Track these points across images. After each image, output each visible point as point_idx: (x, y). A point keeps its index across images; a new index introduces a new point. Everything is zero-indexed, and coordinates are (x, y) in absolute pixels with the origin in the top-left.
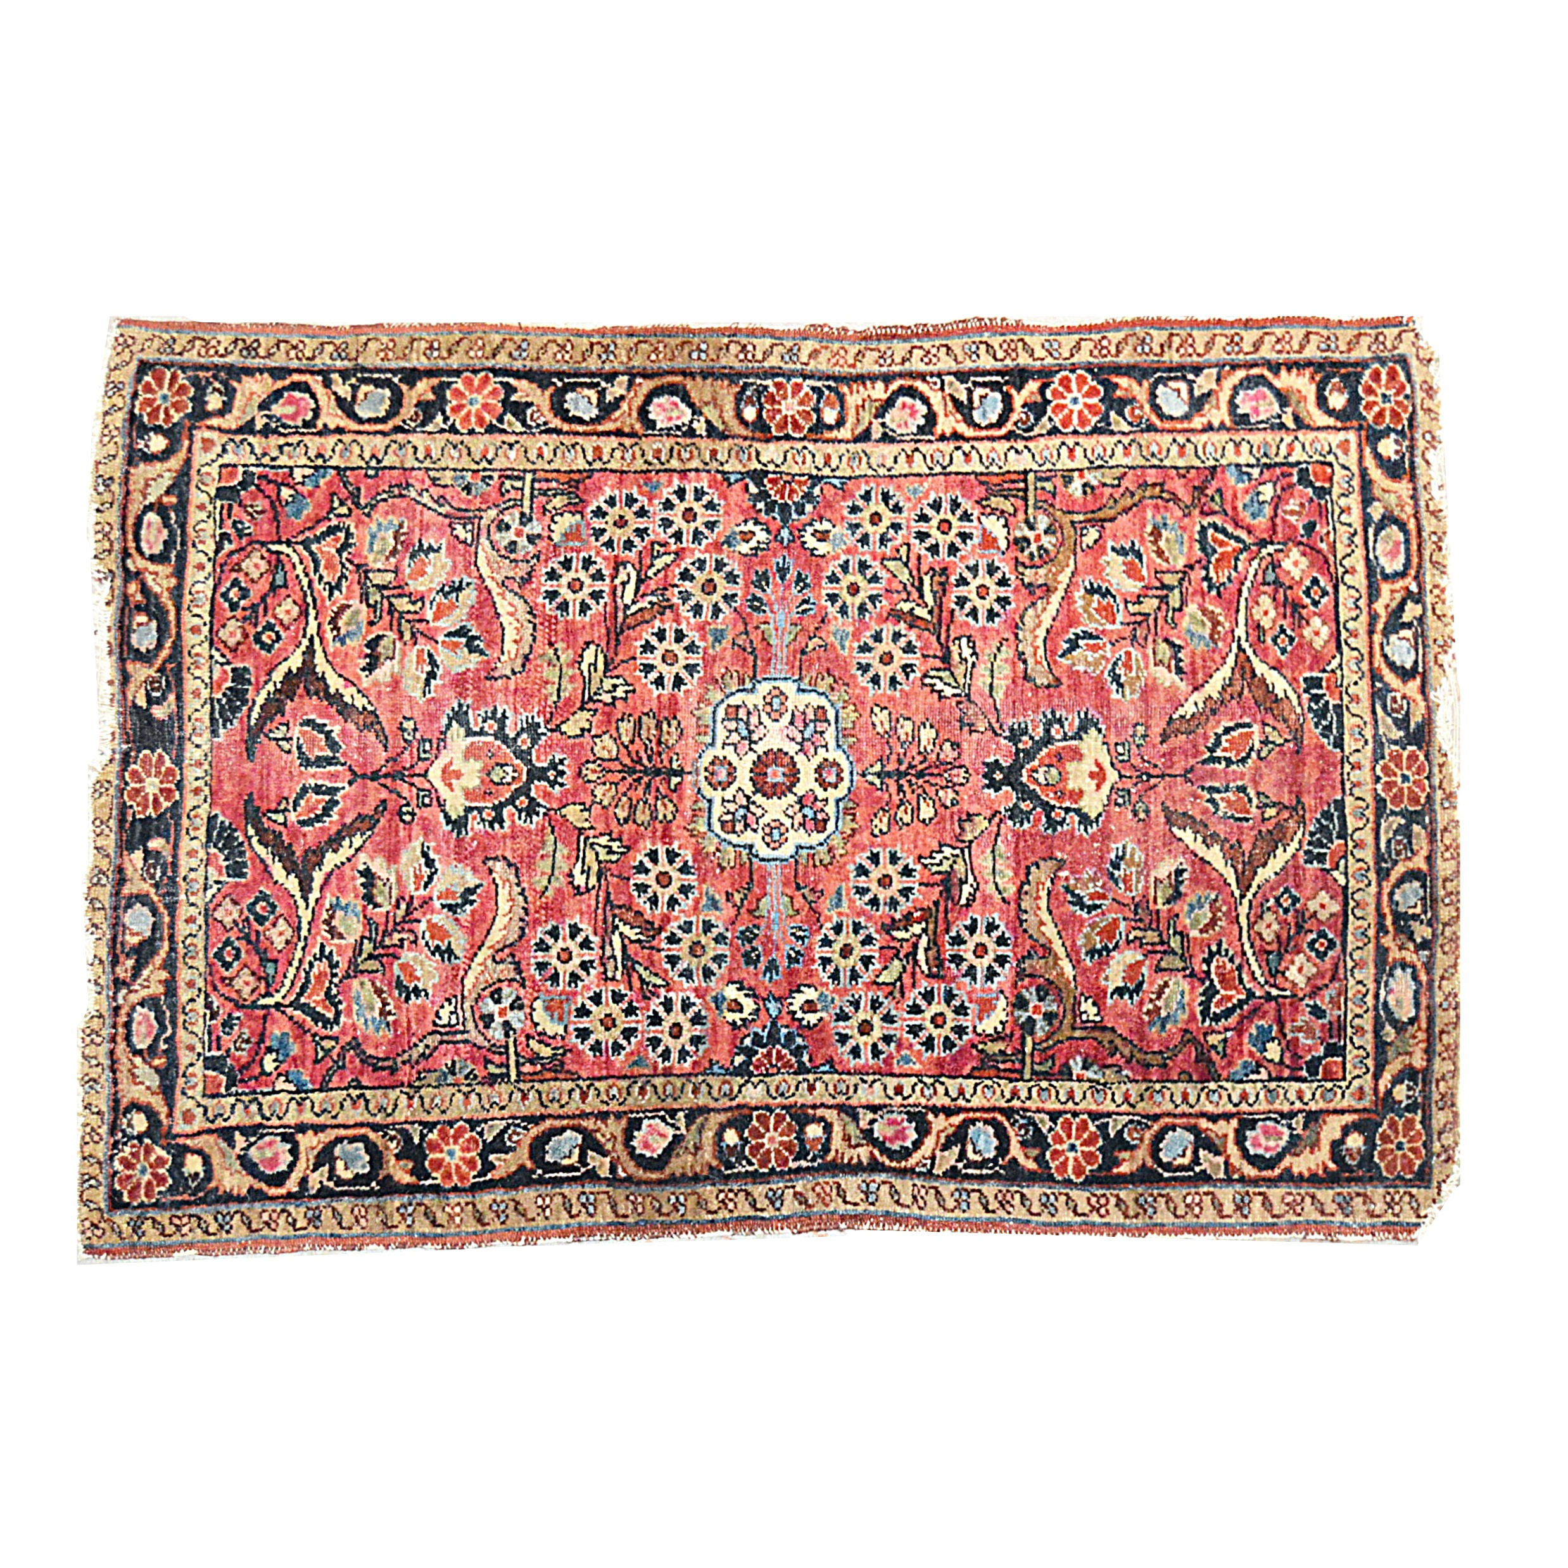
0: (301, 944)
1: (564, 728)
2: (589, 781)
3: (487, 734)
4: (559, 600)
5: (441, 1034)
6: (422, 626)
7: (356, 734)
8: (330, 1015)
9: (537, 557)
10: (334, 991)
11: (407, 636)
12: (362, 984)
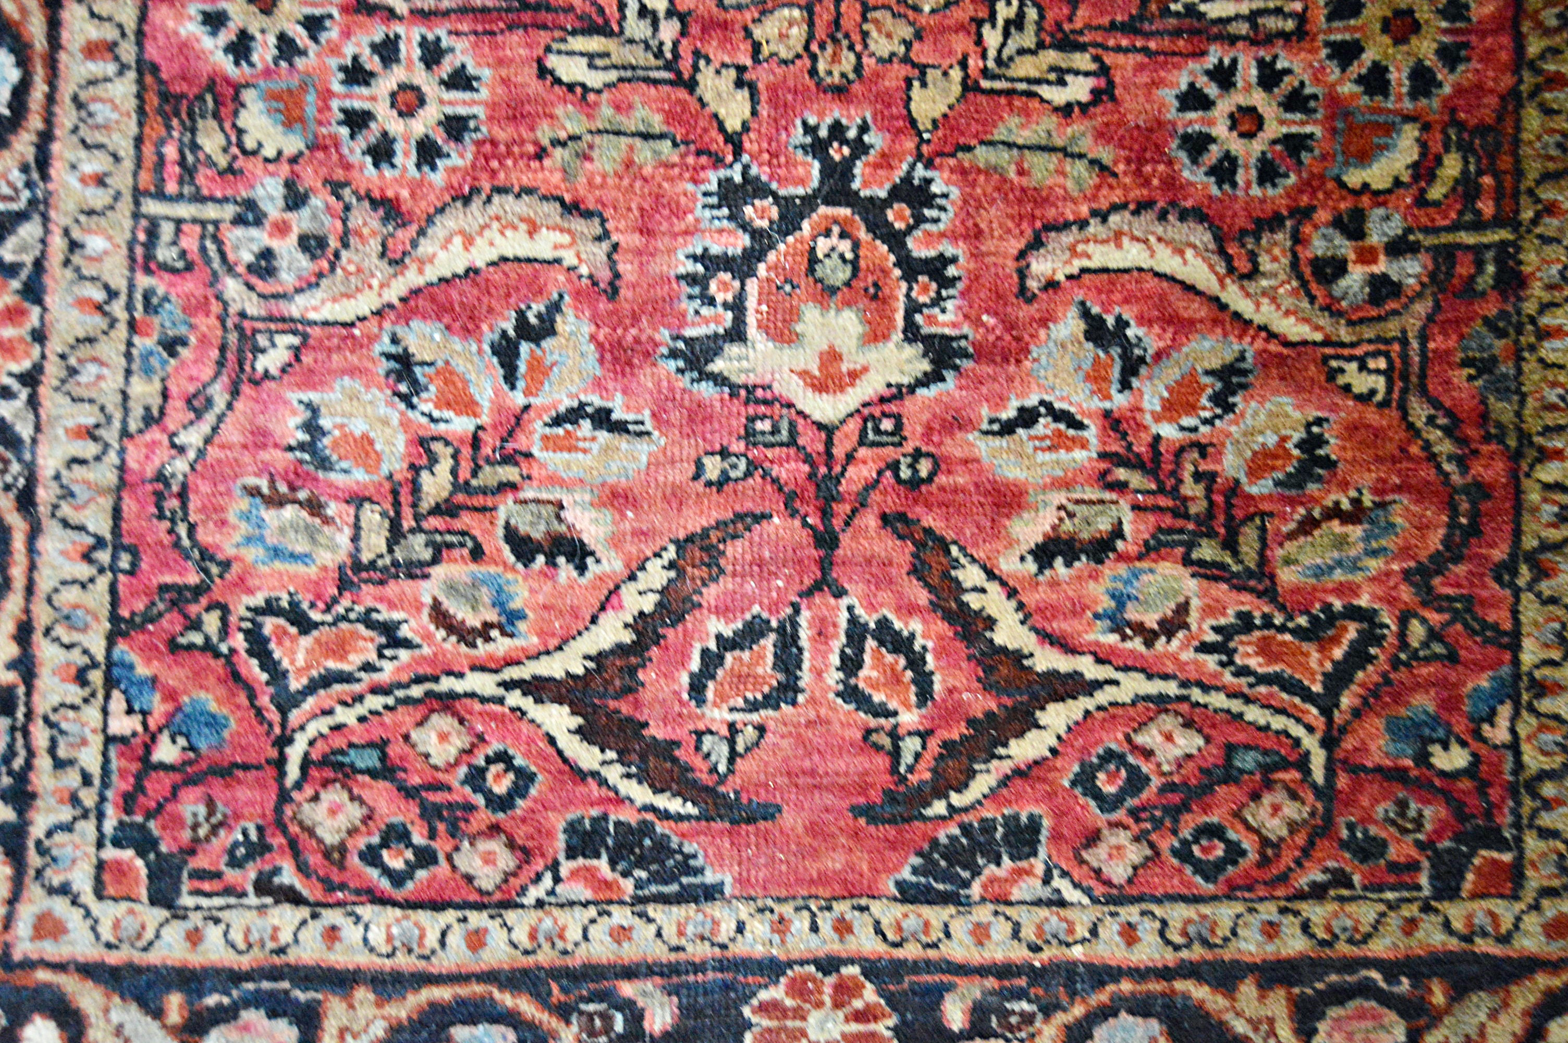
0: (1196, 694)
1: (733, 124)
2: (858, 69)
3: (740, 298)
4: (440, 137)
5: (1405, 391)
6: (490, 441)
7: (727, 583)
8: (1352, 631)
9: (336, 188)
10: (1303, 621)
11: (510, 473)
12: (1288, 562)
